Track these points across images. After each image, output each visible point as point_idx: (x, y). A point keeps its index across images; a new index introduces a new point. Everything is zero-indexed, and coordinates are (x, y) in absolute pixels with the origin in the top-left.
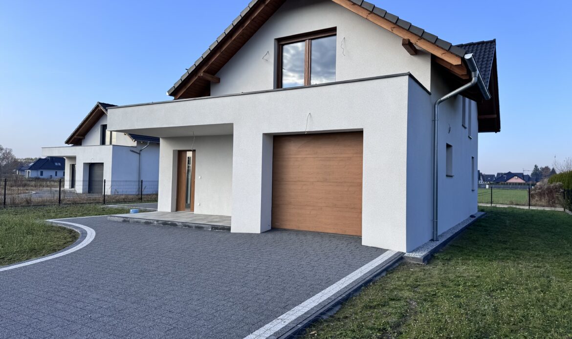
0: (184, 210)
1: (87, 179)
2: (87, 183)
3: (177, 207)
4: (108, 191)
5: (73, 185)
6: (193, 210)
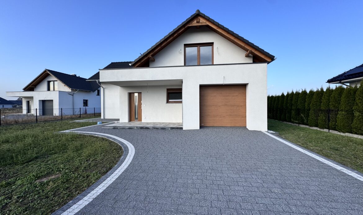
0: (134, 121)
3: (130, 120)
6: (141, 120)
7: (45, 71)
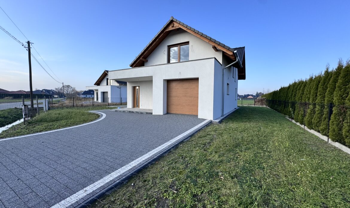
0: (136, 107)
1: (102, 97)
2: (102, 99)
3: (134, 107)
4: (110, 101)
5: (97, 100)
6: (139, 107)
7: (105, 72)
